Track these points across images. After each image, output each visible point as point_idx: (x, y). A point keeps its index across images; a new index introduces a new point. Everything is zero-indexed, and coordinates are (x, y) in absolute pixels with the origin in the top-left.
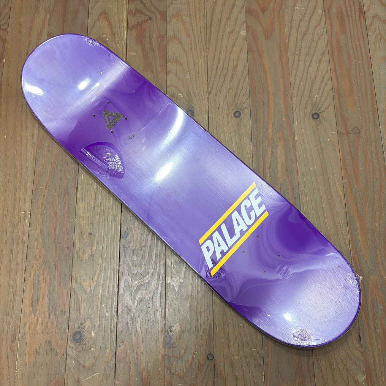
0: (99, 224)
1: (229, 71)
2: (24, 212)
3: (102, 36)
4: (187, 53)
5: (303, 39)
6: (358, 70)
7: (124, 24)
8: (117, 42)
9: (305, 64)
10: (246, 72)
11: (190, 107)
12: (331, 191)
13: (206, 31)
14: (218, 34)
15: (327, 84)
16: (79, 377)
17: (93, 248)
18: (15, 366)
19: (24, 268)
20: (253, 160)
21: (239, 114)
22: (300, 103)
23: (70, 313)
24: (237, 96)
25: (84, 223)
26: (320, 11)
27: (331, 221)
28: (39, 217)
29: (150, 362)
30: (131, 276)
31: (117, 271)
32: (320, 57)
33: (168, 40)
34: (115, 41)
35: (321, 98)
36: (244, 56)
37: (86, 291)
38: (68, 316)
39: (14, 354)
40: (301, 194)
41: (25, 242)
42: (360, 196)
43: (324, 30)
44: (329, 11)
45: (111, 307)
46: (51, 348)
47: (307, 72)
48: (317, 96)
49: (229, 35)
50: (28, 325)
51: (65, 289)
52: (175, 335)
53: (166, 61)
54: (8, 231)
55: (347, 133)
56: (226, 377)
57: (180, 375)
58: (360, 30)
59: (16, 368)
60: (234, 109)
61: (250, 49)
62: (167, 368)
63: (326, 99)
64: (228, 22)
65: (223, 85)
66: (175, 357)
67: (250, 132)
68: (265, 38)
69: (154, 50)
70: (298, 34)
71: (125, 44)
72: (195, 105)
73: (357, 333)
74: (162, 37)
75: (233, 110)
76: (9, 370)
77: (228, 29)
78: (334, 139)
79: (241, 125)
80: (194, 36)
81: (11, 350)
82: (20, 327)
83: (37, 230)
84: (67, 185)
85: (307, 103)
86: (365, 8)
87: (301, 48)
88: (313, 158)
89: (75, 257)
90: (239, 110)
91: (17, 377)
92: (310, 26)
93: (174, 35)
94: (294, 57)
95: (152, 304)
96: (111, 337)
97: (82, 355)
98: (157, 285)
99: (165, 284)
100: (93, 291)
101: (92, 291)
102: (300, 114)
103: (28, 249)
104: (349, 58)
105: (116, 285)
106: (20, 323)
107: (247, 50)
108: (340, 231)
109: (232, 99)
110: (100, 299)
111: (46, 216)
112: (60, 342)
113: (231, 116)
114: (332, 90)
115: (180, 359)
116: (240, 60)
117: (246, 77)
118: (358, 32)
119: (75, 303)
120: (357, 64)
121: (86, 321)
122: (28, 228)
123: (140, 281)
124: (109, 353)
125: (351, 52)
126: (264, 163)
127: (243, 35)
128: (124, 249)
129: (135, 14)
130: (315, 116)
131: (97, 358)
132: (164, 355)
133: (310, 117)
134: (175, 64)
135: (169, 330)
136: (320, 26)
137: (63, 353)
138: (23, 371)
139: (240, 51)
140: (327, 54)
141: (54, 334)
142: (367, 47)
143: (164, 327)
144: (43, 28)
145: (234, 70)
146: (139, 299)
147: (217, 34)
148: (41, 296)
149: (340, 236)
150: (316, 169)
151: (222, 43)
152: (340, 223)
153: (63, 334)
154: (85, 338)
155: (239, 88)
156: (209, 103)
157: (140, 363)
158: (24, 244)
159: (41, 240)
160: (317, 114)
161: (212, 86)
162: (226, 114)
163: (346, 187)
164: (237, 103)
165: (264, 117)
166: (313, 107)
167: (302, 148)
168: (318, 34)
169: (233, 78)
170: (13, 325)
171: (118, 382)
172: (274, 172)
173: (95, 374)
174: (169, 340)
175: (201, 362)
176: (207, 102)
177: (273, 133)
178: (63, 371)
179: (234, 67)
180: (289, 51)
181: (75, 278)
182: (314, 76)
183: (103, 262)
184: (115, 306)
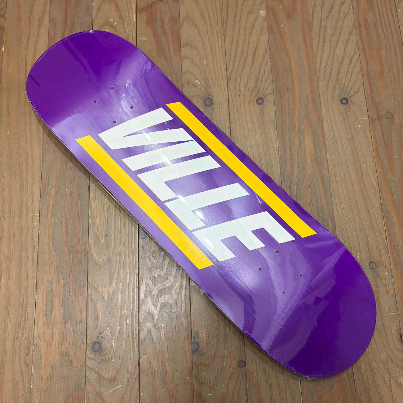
0: (115, 224)
1: (249, 55)
3: (109, 20)
4: (203, 37)
5: (327, 18)
6: (388, 50)
7: (133, 6)
8: (126, 26)
9: (331, 46)
10: (267, 55)
11: (208, 95)
12: (364, 182)
13: (222, 11)
14: (236, 14)
15: (355, 66)
16: (100, 390)
17: (110, 251)
18: (30, 381)
19: (35, 275)
20: (279, 150)
21: (261, 101)
22: (327, 87)
23: (88, 322)
24: (258, 81)
25: (99, 224)
27: (365, 213)
28: (49, 219)
29: (177, 372)
30: (152, 280)
31: (137, 275)
32: (347, 38)
33: (181, 23)
34: (123, 25)
35: (349, 82)
36: (265, 38)
37: (103, 298)
38: (86, 325)
39: (28, 367)
40: (333, 186)
41: (35, 246)
42: (395, 186)
43: (350, 8)
45: (132, 314)
46: (69, 361)
47: (334, 54)
48: (345, 79)
49: (248, 16)
50: (42, 335)
51: (81, 296)
52: (202, 342)
53: (179, 45)
54: (16, 235)
55: (379, 118)
56: (260, 385)
57: (210, 383)
58: (389, 6)
59: (31, 382)
61: (270, 30)
62: (196, 378)
63: (355, 83)
64: (246, 2)
65: (243, 69)
66: (203, 365)
67: (274, 120)
68: (287, 18)
69: (166, 35)
70: (323, 12)
71: (134, 28)
72: (213, 92)
73: (398, 333)
74: (175, 20)
75: (255, 96)
76: (24, 386)
77: (246, 9)
78: (365, 125)
79: (264, 113)
80: (210, 18)
81: (25, 364)
82: (33, 339)
83: (48, 233)
84: (78, 184)
85: (334, 87)
87: (326, 27)
88: (343, 147)
89: (91, 261)
90: (261, 97)
91: (33, 393)
92: (335, 4)
93: (188, 17)
94: (319, 38)
95: (176, 309)
96: (133, 346)
97: (103, 366)
98: (180, 289)
99: (189, 287)
101: (111, 297)
102: (327, 99)
103: (39, 253)
104: (378, 37)
105: (137, 290)
106: (34, 334)
107: (267, 31)
108: (376, 224)
109: (254, 85)
110: (119, 305)
111: (56, 218)
112: (79, 353)
113: (253, 103)
114: (361, 72)
115: (209, 367)
116: (260, 41)
117: (267, 61)
118: (386, 9)
119: (93, 310)
120: (388, 43)
121: (106, 330)
122: (38, 232)
123: (162, 284)
124: (132, 362)
125: (380, 31)
126: (291, 153)
127: (263, 15)
128: (143, 251)
130: (344, 101)
131: (119, 369)
132: (192, 363)
133: (338, 102)
134: (190, 49)
135: (196, 336)
136: (346, 4)
137: (82, 364)
138: (39, 386)
139: (260, 33)
140: (354, 34)
141: (71, 345)
142: (397, 24)
143: (190, 333)
144: (44, 13)
145: (254, 54)
146: (162, 303)
147: (234, 15)
148: (55, 304)
149: (375, 230)
150: (347, 159)
151: (240, 24)
152: (375, 216)
153: (81, 344)
154: (105, 348)
155: (261, 73)
156: (229, 90)
157: (166, 372)
158: (34, 248)
159: (52, 243)
160: (346, 99)
161: (232, 72)
162: (248, 101)
163: (380, 177)
164: (259, 89)
165: (289, 104)
166: (342, 92)
167: (331, 136)
168: (344, 11)
169: (254, 62)
170: (26, 337)
171: (143, 393)
172: (303, 162)
173: (118, 386)
174: (196, 347)
175: (232, 369)
176: (227, 89)
177: (299, 120)
178: (83, 384)
179: (254, 50)
180: (313, 31)
181: (91, 284)
182: (341, 58)
183: (121, 266)
184: (136, 312)
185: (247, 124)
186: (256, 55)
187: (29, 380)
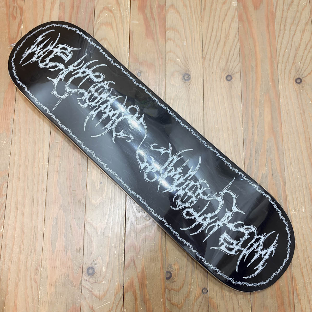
1: (221, 39)
2: (42, 163)
3: (108, 6)
4: (185, 22)
5: (288, 9)
8: (121, 11)
9: (290, 33)
10: (236, 40)
11: (187, 72)
15: (309, 51)
16: (92, 306)
17: (103, 195)
19: (44, 212)
20: (243, 120)
21: (230, 78)
22: (285, 68)
23: (84, 251)
24: (228, 61)
25: (95, 173)
28: (56, 167)
29: (153, 294)
30: (136, 220)
31: (124, 215)
32: (304, 27)
33: (167, 10)
34: (119, 10)
35: (304, 65)
36: (235, 25)
37: (97, 233)
38: (83, 254)
39: (37, 284)
40: (285, 151)
41: (44, 189)
43: (307, 2)
45: (119, 247)
46: (69, 281)
47: (292, 40)
48: (300, 63)
49: (222, 5)
50: (48, 260)
51: (79, 230)
52: (174, 272)
53: (164, 29)
54: (30, 179)
56: (219, 308)
57: (179, 305)
59: (39, 296)
61: (240, 19)
62: (168, 299)
63: (308, 66)
65: (216, 51)
66: (174, 290)
67: (240, 94)
68: (255, 8)
69: (154, 19)
70: (285, 5)
71: (128, 13)
72: (191, 69)
74: (162, 7)
75: (225, 74)
76: (33, 299)
79: (232, 88)
80: (190, 6)
81: (35, 281)
82: (41, 262)
83: (54, 179)
85: (291, 69)
87: (286, 18)
88: (296, 119)
89: (88, 203)
90: (230, 74)
91: (40, 305)
93: (173, 5)
94: (281, 26)
95: (154, 245)
96: (119, 272)
97: (95, 287)
101: (103, 232)
102: (285, 79)
103: (47, 195)
106: (42, 259)
107: (237, 19)
109: (224, 64)
110: (110, 239)
111: (61, 166)
112: (76, 275)
113: (224, 79)
115: (178, 292)
116: (231, 28)
117: (236, 45)
119: (89, 242)
121: (98, 258)
122: (47, 177)
123: (144, 224)
124: (118, 285)
126: (253, 122)
127: (234, 5)
130: (299, 81)
131: (108, 290)
132: (165, 288)
133: (293, 81)
134: (174, 32)
135: (169, 267)
137: (79, 284)
138: (45, 299)
139: (232, 20)
140: (310, 24)
141: (70, 268)
143: (165, 264)
145: (226, 38)
147: (211, 5)
148: (59, 236)
150: (298, 129)
151: (215, 13)
153: (78, 268)
154: (97, 273)
155: (231, 54)
156: (204, 68)
157: (145, 294)
158: (43, 190)
159: (57, 188)
160: (300, 79)
161: (207, 53)
162: (219, 77)
164: (229, 67)
165: (253, 81)
166: (296, 73)
167: (286, 109)
168: (302, 5)
169: (225, 45)
170: (36, 260)
171: (126, 310)
172: (262, 130)
173: (107, 303)
174: (169, 275)
175: (197, 294)
176: (202, 66)
177: (260, 95)
178: (79, 300)
179: (226, 35)
180: (275, 21)
181: (87, 221)
182: (298, 44)
183: (112, 208)
184: (122, 245)
185: (218, 96)
186: (227, 39)
187: (37, 294)
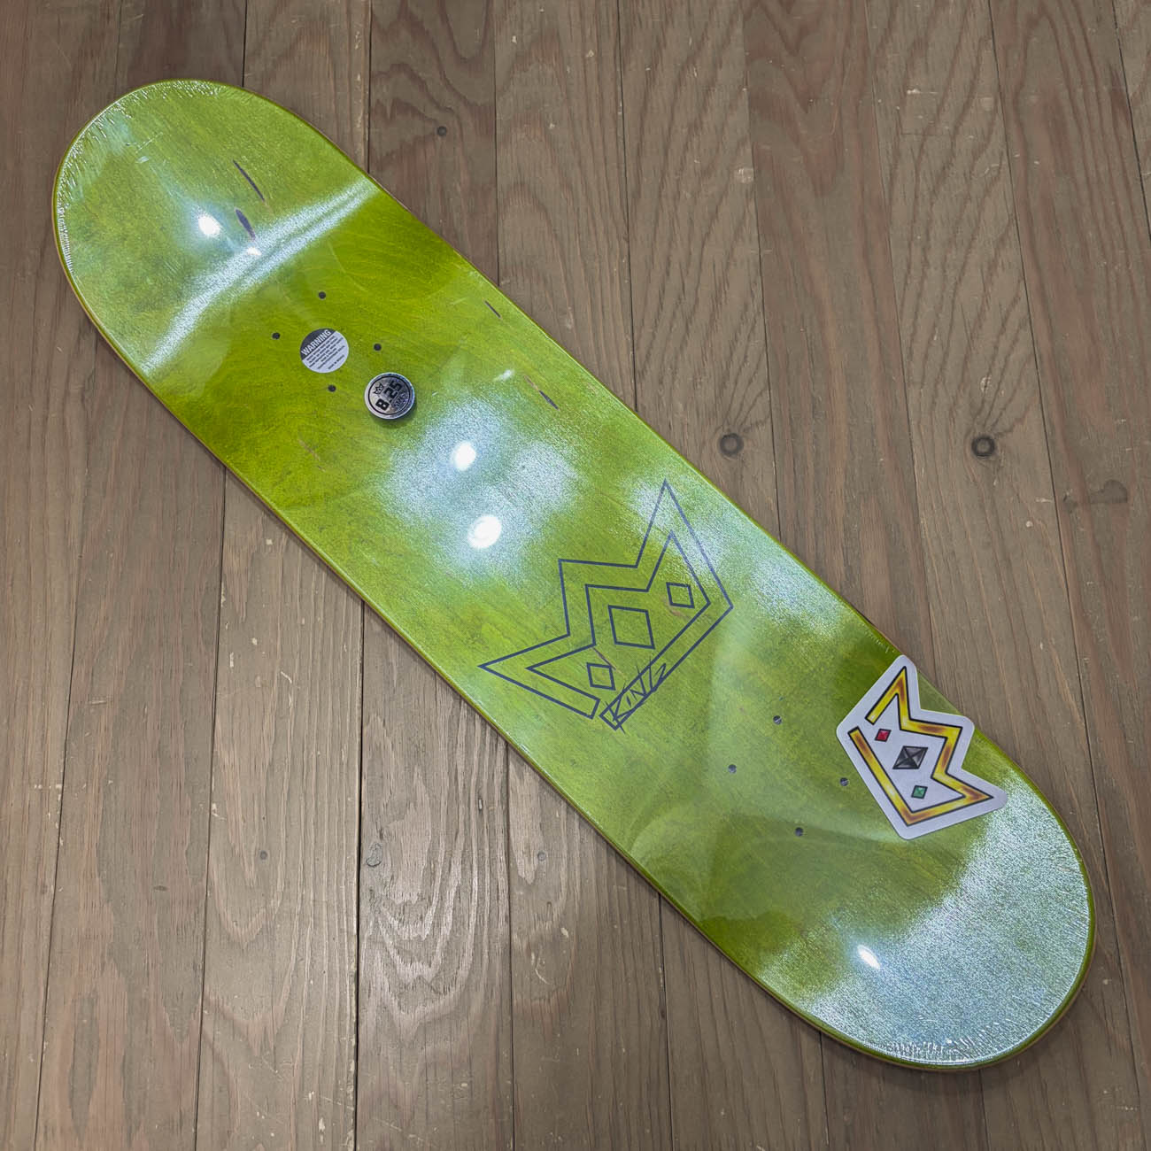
0: (288, 819)
1: (700, 303)
2: (40, 787)
4: (566, 245)
5: (934, 192)
6: (1113, 293)
7: (358, 149)
9: (945, 277)
10: (755, 306)
12: (1040, 695)
13: (623, 171)
14: (663, 177)
15: (1015, 341)
17: (272, 902)
19: (42, 976)
21: (735, 444)
22: (934, 403)
23: (198, 1127)
24: (727, 382)
25: (240, 817)
26: (987, 102)
28: (91, 799)
30: (398, 993)
31: (353, 979)
32: (993, 254)
33: (500, 200)
35: (998, 389)
36: (748, 250)
37: (249, 1048)
38: (193, 1137)
41: (44, 886)
42: (1133, 708)
43: (1001, 164)
44: (1016, 102)
45: (335, 1098)
47: (953, 302)
48: (987, 380)
49: (699, 183)
51: (181, 1042)
53: (493, 271)
58: (1117, 160)
60: (719, 428)
61: (766, 227)
63: (1015, 391)
64: (695, 139)
65: (681, 348)
67: (773, 502)
68: (815, 190)
69: (456, 236)
70: (921, 177)
74: (483, 192)
75: (717, 430)
77: (694, 163)
78: (1043, 522)
79: (744, 480)
80: (586, 185)
83: (86, 846)
84: (181, 691)
85: (955, 404)
86: (1132, 89)
87: (930, 222)
88: (979, 587)
89: (214, 936)
90: (735, 431)
92: (956, 151)
93: (522, 183)
94: (910, 251)
95: (468, 1087)
100: (275, 1048)
101: (272, 1047)
102: (933, 439)
103: (57, 908)
104: (1085, 255)
105: (350, 1026)
107: (756, 228)
109: (713, 396)
110: (297, 1072)
111: (112, 797)
113: (711, 450)
114: (1033, 359)
116: (735, 265)
117: (755, 322)
118: (1109, 169)
119: (216, 1090)
120: (1112, 273)
122: (56, 840)
123: (430, 1007)
125: (1090, 234)
127: (744, 181)
128: (372, 905)
129: (392, 116)
130: (983, 448)
133: (964, 450)
134: (527, 281)
136: (989, 151)
139: (735, 234)
140: (1014, 243)
142: (1141, 216)
145: (717, 299)
146: (426, 1067)
147: (660, 180)
148: (99, 1070)
150: (990, 624)
151: (676, 208)
152: (1070, 800)
155: (735, 358)
156: (640, 409)
158: (43, 893)
159: (97, 879)
160: (988, 439)
161: (648, 357)
162: (696, 444)
163: (1089, 681)
164: (730, 406)
165: (817, 453)
166: (974, 418)
167: (942, 553)
168: (981, 175)
169: (715, 324)
177: (847, 504)
179: (716, 287)
180: (891, 232)
181: (212, 1005)
182: (976, 314)
183: (304, 951)
184: (347, 1095)
186: (721, 304)
